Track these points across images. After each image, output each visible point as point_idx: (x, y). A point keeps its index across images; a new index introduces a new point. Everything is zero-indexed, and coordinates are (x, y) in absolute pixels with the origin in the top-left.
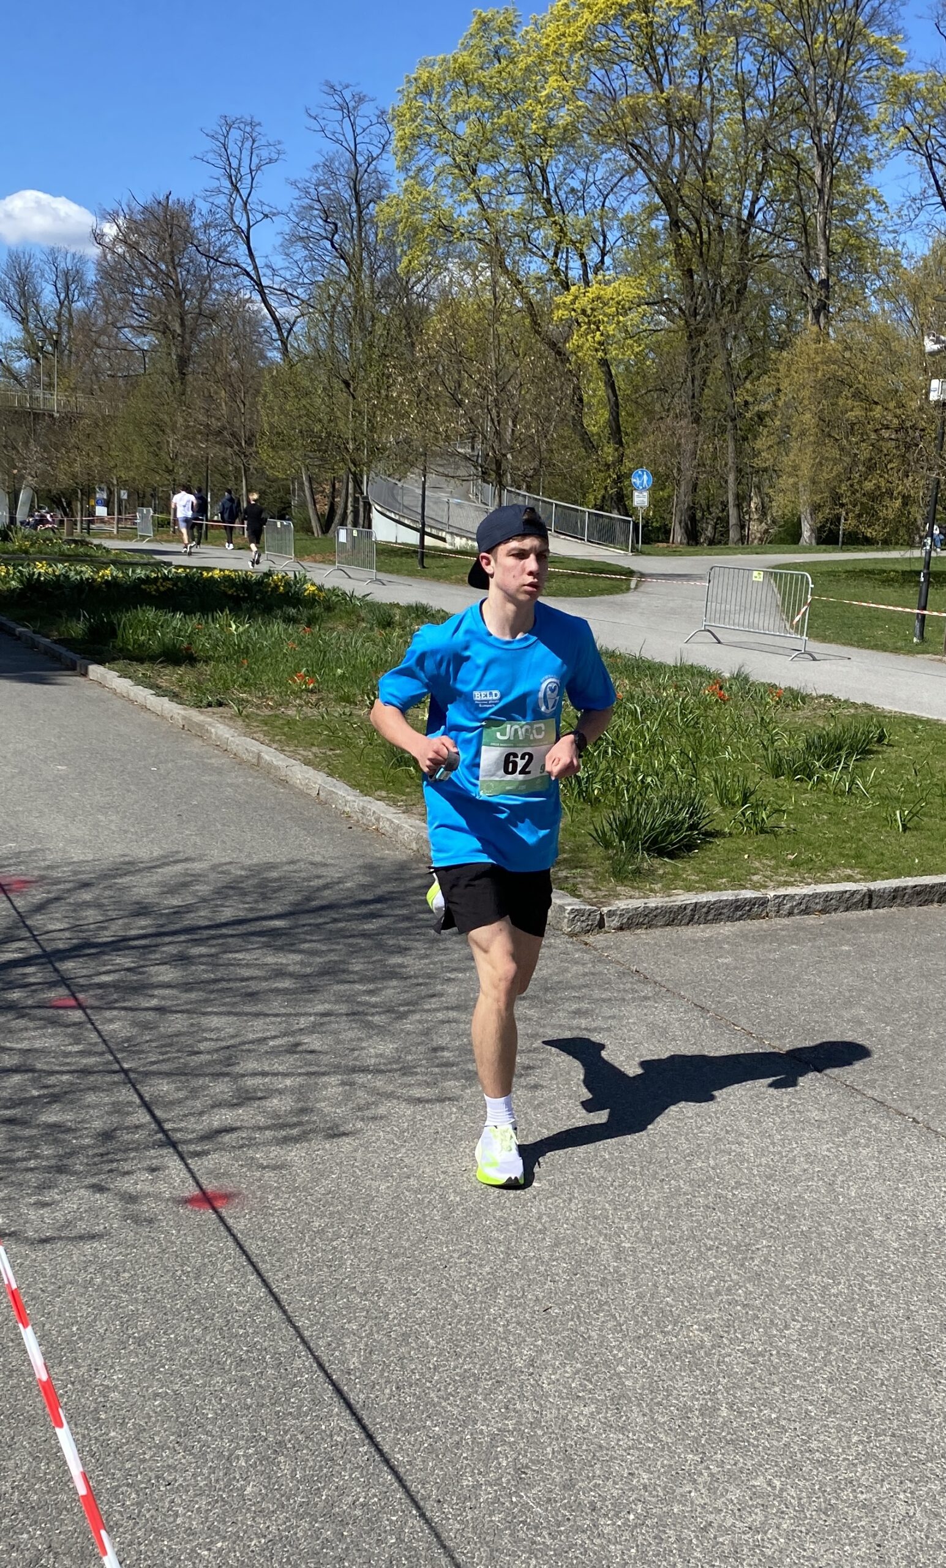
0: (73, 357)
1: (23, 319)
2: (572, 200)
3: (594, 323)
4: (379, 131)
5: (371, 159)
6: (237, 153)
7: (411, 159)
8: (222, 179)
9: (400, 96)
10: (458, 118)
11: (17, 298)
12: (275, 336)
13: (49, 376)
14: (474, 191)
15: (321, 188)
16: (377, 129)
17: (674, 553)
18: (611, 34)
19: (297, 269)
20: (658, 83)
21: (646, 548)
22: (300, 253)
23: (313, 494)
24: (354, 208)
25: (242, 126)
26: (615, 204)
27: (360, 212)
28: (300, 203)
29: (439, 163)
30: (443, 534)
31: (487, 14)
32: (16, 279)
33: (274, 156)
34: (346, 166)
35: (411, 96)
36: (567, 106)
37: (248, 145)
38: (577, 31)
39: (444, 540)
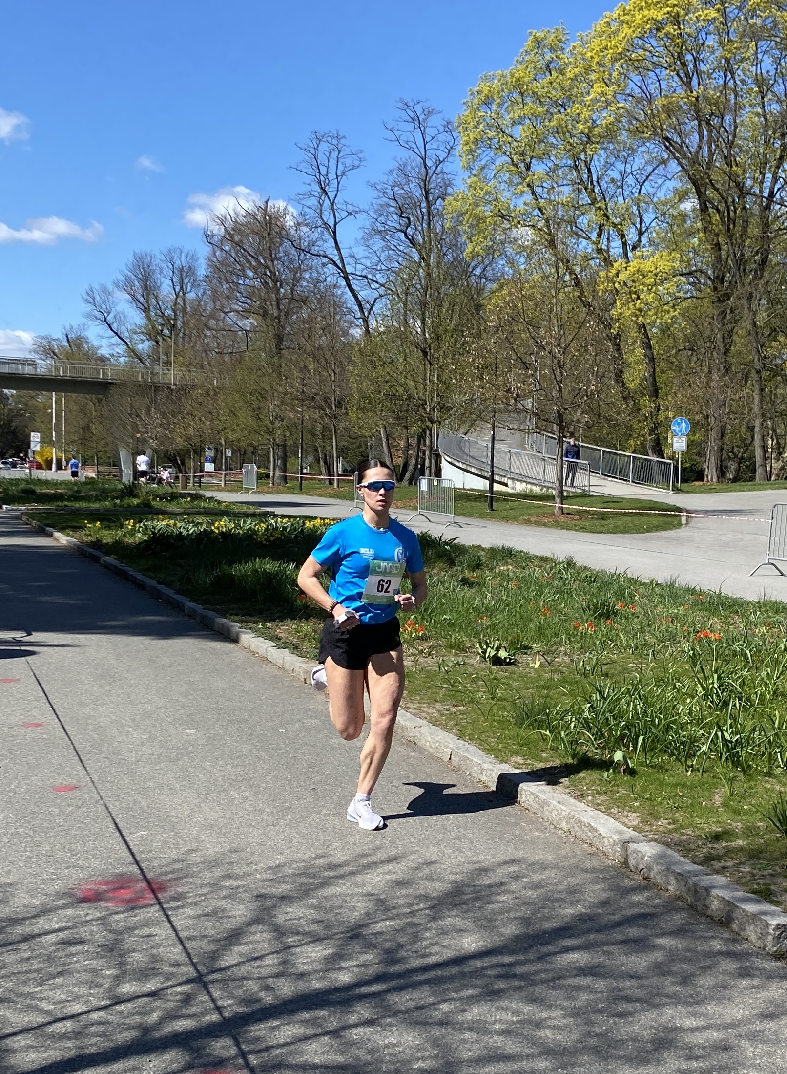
0: (187, 338)
1: (145, 308)
2: (612, 189)
3: (635, 293)
4: (444, 138)
5: (439, 162)
6: (326, 163)
7: (474, 161)
8: (313, 184)
9: (465, 107)
10: (514, 123)
11: (140, 291)
12: (359, 315)
13: (167, 354)
14: (529, 185)
15: (397, 188)
16: (443, 137)
17: (710, 490)
18: (648, 46)
19: (376, 258)
20: (688, 84)
21: (685, 486)
22: (378, 243)
23: (389, 449)
24: (424, 204)
25: (330, 139)
26: (651, 190)
27: (429, 207)
28: (380, 202)
29: (498, 162)
30: (505, 480)
31: (540, 35)
32: (140, 276)
33: (357, 163)
34: (417, 169)
35: (475, 107)
36: (609, 108)
37: (334, 154)
38: (618, 44)
39: (506, 485)
